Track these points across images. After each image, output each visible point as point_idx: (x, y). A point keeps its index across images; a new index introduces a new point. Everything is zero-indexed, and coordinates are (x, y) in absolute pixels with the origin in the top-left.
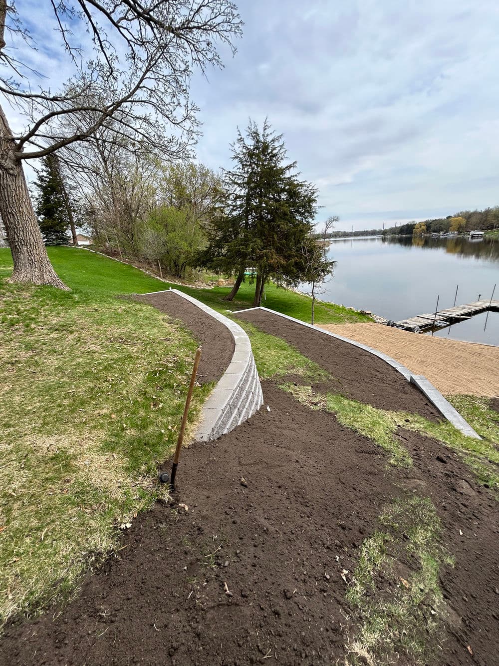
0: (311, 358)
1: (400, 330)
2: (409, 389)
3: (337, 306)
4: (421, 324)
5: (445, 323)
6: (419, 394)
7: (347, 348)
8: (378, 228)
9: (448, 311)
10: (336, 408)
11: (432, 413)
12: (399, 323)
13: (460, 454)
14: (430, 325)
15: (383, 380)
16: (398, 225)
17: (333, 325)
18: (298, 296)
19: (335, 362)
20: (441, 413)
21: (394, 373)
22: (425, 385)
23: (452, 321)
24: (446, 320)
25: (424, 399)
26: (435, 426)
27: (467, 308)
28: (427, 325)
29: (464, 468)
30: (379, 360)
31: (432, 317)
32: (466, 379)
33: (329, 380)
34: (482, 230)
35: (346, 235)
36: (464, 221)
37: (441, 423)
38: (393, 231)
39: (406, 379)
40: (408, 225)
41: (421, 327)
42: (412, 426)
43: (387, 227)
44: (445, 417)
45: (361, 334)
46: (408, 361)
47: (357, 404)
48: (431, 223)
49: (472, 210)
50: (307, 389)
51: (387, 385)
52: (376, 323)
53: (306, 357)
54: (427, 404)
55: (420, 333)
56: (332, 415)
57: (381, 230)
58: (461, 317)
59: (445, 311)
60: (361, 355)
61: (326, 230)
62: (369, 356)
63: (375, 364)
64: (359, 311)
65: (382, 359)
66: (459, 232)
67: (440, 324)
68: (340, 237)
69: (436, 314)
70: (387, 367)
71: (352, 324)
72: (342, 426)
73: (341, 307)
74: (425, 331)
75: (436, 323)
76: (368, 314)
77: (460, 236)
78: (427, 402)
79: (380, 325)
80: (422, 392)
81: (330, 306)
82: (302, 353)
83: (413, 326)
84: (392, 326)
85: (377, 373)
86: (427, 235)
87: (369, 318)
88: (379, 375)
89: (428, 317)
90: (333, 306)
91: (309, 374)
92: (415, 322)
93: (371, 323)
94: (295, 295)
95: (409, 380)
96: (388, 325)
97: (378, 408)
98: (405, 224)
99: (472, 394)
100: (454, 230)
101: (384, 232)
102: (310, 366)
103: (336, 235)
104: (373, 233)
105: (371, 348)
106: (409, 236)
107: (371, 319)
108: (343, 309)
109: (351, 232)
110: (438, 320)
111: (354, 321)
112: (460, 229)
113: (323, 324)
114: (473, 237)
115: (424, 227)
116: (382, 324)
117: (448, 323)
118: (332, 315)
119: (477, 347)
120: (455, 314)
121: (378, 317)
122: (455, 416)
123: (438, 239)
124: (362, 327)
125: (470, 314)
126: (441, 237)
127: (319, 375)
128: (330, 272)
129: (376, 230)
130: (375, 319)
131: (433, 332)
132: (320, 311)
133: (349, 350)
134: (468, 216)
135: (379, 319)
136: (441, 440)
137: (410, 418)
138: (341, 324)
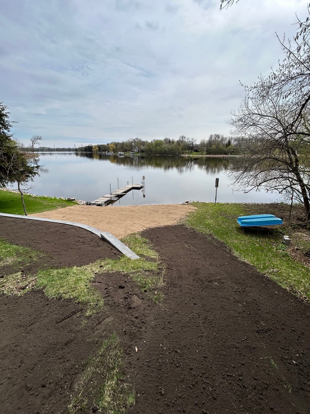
0: (22, 245)
1: (95, 206)
2: (101, 243)
3: (50, 198)
4: (105, 201)
5: (117, 198)
6: (107, 244)
7: (55, 227)
8: (72, 147)
9: (116, 192)
10: (45, 282)
11: (115, 254)
12: (93, 202)
13: (131, 275)
14: (110, 200)
15: (84, 243)
16: (83, 146)
17: (48, 212)
18: (12, 194)
19: (46, 241)
20: (120, 251)
21: (91, 235)
22: (110, 237)
23: (119, 196)
24: (116, 197)
25: (110, 246)
26: (118, 261)
27: (125, 189)
28: (108, 201)
29: (134, 285)
30: (81, 229)
31: (110, 196)
32: (130, 225)
33: (40, 258)
34: (123, 152)
35: (49, 150)
36: (115, 147)
37: (121, 257)
38: (81, 149)
39: (99, 237)
40: (88, 146)
41: (105, 202)
42: (104, 269)
43: (77, 147)
44: (122, 253)
45: (70, 214)
46: (102, 224)
47: (64, 270)
48: (100, 147)
49: (117, 142)
50: (17, 276)
51: (87, 245)
52: (79, 205)
53: (17, 245)
54: (112, 249)
55: (105, 206)
56: (41, 292)
57: (74, 149)
58: (123, 194)
59: (115, 192)
60: (68, 229)
61: (33, 146)
62: (73, 228)
63: (78, 233)
64: (67, 199)
65: (82, 228)
66: (114, 152)
67: (115, 199)
68: (46, 151)
69: (111, 194)
70: (86, 232)
71: (63, 209)
72: (48, 300)
73: (53, 198)
74: (108, 204)
75: (112, 199)
76: (73, 200)
77: (114, 154)
78: (112, 247)
79: (82, 206)
80: (108, 242)
81: (44, 198)
82: (11, 243)
83: (101, 203)
84: (90, 205)
85: (80, 239)
86: (100, 153)
87: (74, 203)
88: (81, 240)
89: (108, 197)
90: (46, 198)
91: (19, 260)
92: (102, 200)
93: (76, 206)
94: (10, 194)
95: (101, 237)
96: (87, 205)
97: (81, 266)
98: (87, 146)
99: (134, 232)
100: (111, 151)
101: (76, 150)
102: (21, 251)
103: (42, 149)
104: (69, 150)
105: (74, 222)
106: (90, 152)
107: (76, 203)
108: (55, 199)
109: (54, 148)
110: (113, 197)
111: (65, 206)
112: (114, 151)
113: (39, 213)
114: (120, 155)
115: (97, 148)
116: (83, 204)
117: (118, 198)
118: (46, 205)
119: (131, 207)
120: (120, 192)
121: (80, 201)
122: (127, 250)
123: (105, 155)
124: (70, 209)
125: (126, 192)
126: (107, 154)
127: (30, 257)
128: (37, 173)
129: (70, 148)
130: (78, 202)
131: (112, 204)
132: (36, 203)
133: (58, 228)
134: (116, 144)
135: (81, 202)
136: (121, 270)
137: (103, 264)
138: (54, 210)
